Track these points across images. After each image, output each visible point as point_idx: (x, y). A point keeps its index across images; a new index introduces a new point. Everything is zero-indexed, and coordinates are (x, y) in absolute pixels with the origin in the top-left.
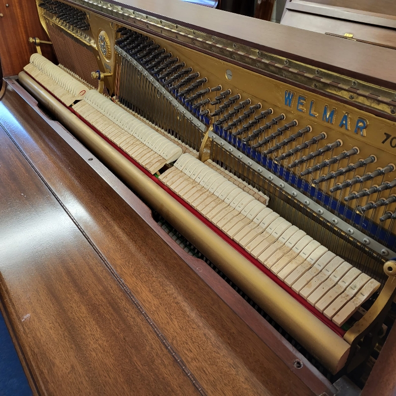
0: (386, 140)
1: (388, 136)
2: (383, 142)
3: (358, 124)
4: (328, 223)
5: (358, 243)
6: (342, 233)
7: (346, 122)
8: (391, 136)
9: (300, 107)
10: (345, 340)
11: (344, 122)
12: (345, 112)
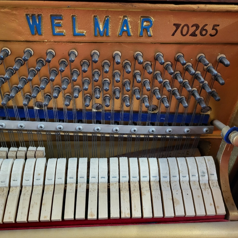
0: (176, 31)
1: (177, 26)
2: (173, 35)
3: (142, 24)
4: (124, 136)
5: (158, 136)
6: (141, 136)
7: (127, 27)
8: (180, 25)
9: (57, 30)
10: (231, 221)
11: (125, 28)
12: (122, 17)
